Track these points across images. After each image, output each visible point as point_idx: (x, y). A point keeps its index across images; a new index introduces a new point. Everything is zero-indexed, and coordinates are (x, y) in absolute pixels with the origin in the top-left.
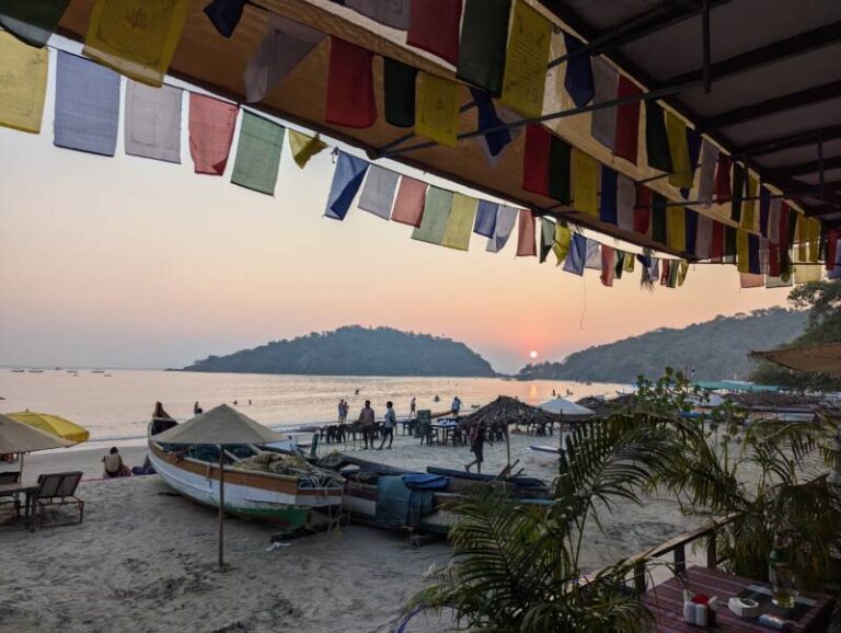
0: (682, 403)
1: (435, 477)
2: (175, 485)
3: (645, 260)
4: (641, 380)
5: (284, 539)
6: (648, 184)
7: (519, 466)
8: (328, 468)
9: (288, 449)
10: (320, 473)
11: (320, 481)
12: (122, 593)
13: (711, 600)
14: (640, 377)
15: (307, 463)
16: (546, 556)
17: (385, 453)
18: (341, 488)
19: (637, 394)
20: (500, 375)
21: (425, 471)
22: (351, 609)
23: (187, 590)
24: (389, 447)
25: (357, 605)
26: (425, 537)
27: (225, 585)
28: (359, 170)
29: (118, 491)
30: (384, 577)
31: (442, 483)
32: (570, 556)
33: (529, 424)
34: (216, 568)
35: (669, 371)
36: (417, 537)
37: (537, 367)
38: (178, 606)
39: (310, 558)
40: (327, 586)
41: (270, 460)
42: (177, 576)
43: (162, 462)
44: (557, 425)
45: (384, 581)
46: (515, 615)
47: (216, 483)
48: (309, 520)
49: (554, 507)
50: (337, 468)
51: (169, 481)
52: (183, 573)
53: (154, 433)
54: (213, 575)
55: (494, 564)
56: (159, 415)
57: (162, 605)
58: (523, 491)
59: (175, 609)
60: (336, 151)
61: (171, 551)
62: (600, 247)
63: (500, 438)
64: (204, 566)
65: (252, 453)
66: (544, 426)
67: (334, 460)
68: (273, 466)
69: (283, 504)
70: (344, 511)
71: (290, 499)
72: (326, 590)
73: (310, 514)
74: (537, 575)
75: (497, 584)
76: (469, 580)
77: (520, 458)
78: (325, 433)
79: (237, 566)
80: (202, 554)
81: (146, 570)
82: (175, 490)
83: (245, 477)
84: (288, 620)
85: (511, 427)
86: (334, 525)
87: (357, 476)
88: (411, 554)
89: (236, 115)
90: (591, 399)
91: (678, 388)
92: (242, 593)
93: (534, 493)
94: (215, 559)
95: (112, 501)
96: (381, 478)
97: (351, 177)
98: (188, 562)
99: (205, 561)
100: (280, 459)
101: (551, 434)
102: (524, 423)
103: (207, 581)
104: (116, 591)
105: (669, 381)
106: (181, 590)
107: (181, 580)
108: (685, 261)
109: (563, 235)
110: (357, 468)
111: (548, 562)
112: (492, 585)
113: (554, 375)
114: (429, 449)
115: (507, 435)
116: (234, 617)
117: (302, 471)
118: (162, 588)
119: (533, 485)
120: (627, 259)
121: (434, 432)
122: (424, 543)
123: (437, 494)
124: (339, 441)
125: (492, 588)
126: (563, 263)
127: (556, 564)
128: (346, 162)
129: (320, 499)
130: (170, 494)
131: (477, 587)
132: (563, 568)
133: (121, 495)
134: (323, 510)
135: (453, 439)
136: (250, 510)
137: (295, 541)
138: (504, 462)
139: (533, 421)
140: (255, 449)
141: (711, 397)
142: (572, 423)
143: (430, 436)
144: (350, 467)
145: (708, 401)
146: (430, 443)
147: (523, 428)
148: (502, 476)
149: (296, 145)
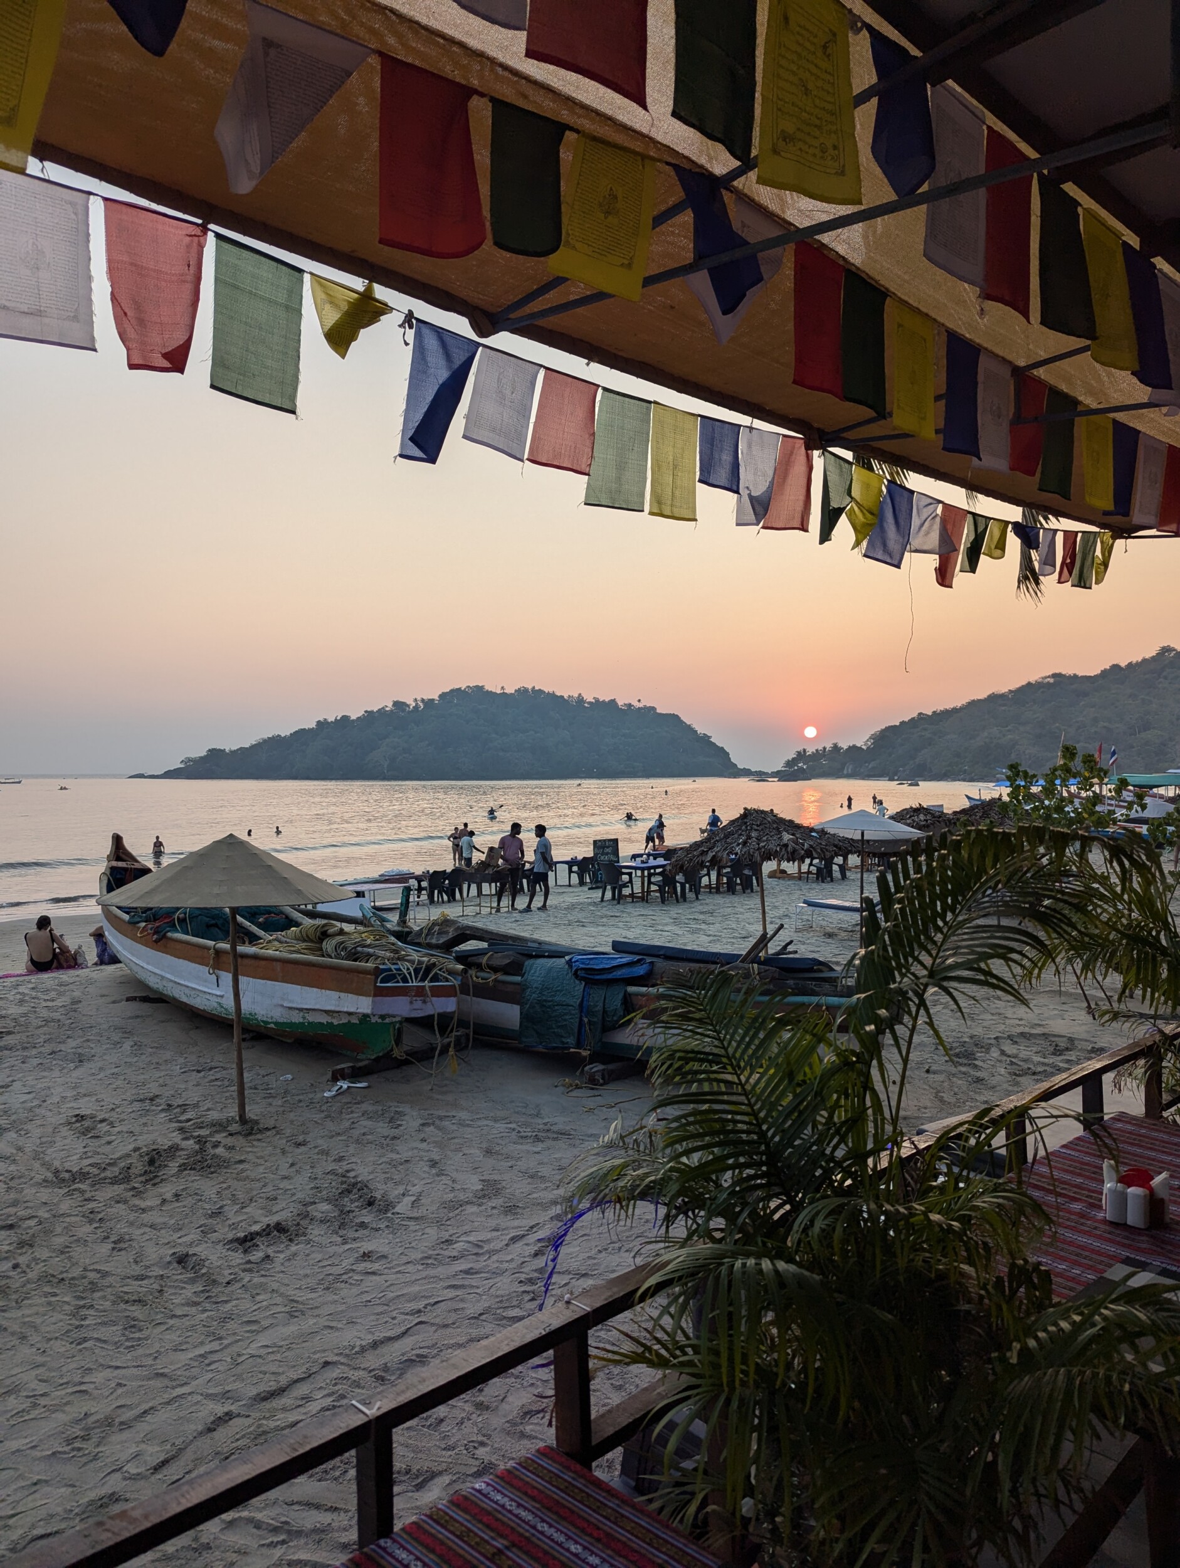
0: (1092, 813)
1: (627, 959)
2: (153, 982)
3: (1027, 534)
4: (1016, 774)
5: (355, 1074)
6: (1041, 373)
7: (783, 937)
8: (430, 946)
9: (359, 914)
10: (415, 956)
11: (417, 971)
12: (67, 1175)
13: (1158, 1180)
14: (1013, 767)
15: (393, 939)
16: (837, 1105)
17: (536, 917)
18: (455, 982)
19: (1006, 798)
20: (746, 773)
21: (608, 949)
22: (482, 1196)
23: (183, 1167)
24: (544, 907)
25: (490, 1189)
26: (611, 1067)
27: (250, 1157)
28: (459, 359)
29: (53, 994)
30: (537, 1139)
31: (641, 970)
32: (885, 1104)
33: (802, 860)
34: (235, 1127)
35: (1069, 752)
36: (598, 1067)
37: (818, 755)
38: (168, 1196)
39: (405, 1108)
40: (437, 1158)
41: (324, 935)
42: (164, 1143)
43: (129, 942)
44: (854, 860)
45: (539, 1147)
46: (776, 1217)
47: (227, 978)
48: (398, 1041)
49: (851, 1011)
50: (447, 947)
51: (142, 976)
52: (176, 1138)
53: (110, 889)
54: (230, 1141)
55: (736, 1122)
56: (118, 858)
57: (138, 1193)
58: (791, 982)
59: (164, 1201)
60: (409, 319)
61: (152, 1100)
62: (940, 509)
63: (747, 886)
64: (213, 1124)
65: (290, 923)
66: (829, 863)
67: (440, 933)
68: (329, 945)
69: (350, 1014)
70: (463, 1023)
71: (363, 1005)
72: (434, 1164)
73: (400, 1031)
74: (818, 1142)
75: (742, 1160)
76: (687, 1153)
77: (785, 921)
78: (424, 884)
79: (271, 1123)
80: (209, 1105)
81: (108, 1133)
82: (156, 991)
83: (278, 966)
84: (367, 1217)
85: (768, 867)
86: (445, 1050)
87: (484, 960)
88: (584, 1098)
89: (201, 247)
90: (919, 810)
91: (1086, 785)
92: (284, 1172)
93: (811, 985)
94: (233, 1112)
95: (45, 1013)
96: (528, 963)
97: (443, 375)
98: (183, 1118)
99: (214, 1115)
100: (341, 932)
101: (844, 877)
102: (791, 858)
103: (220, 1151)
104: (56, 1172)
105: (1068, 772)
106: (173, 1166)
107: (174, 1149)
108: (1108, 534)
109: (866, 486)
110: (485, 945)
111: (840, 1116)
112: (731, 1161)
113: (849, 769)
114: (616, 910)
115: (760, 883)
116: (270, 1213)
117: (381, 953)
118: (138, 1167)
119: (811, 970)
120: (993, 531)
121: (625, 878)
122: (610, 1078)
123: (632, 989)
124: (452, 898)
125: (732, 1168)
126: (865, 544)
127: (856, 1121)
128: (432, 342)
129: (418, 1004)
130: (145, 999)
131: (702, 1166)
132: (871, 1125)
133: (59, 1003)
134: (425, 1022)
135: (661, 890)
136: (291, 1024)
137: (374, 1078)
138: (757, 930)
139: (809, 854)
140: (296, 915)
141: (1147, 800)
142: (882, 856)
143: (617, 887)
144: (471, 945)
145: (1144, 807)
146: (618, 899)
147: (790, 867)
148: (752, 955)
149: (328, 307)
